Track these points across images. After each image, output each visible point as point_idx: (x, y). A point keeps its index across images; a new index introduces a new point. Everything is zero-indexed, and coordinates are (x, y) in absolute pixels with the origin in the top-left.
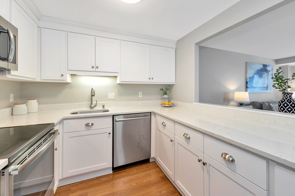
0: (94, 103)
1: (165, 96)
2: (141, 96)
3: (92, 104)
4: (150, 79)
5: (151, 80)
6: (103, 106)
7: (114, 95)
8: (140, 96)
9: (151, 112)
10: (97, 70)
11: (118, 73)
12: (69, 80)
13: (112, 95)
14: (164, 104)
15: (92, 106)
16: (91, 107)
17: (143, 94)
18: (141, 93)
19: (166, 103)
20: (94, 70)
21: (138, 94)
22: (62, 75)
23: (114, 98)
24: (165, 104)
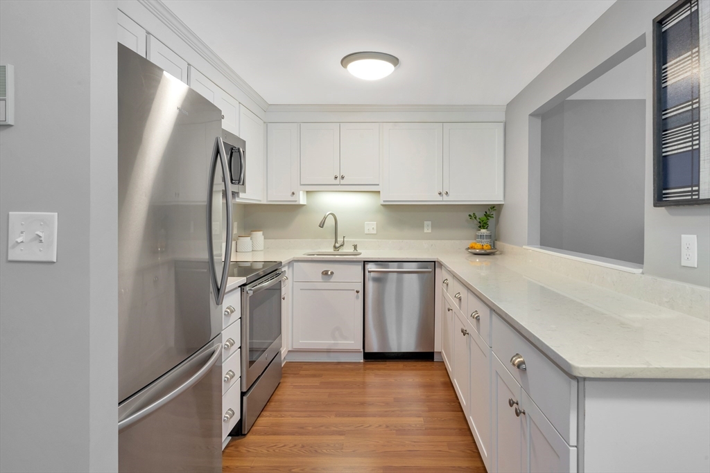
0: (340, 240)
1: (483, 231)
2: (430, 231)
3: (336, 242)
4: (440, 194)
5: (445, 198)
6: (355, 247)
7: (375, 228)
8: (426, 231)
9: (435, 262)
10: (343, 182)
11: (378, 185)
12: (302, 199)
13: (371, 226)
14: (472, 248)
15: (337, 245)
16: (335, 247)
17: (433, 227)
18: (429, 223)
19: (476, 247)
20: (337, 182)
21: (422, 227)
22: (293, 193)
23: (375, 232)
24: (475, 249)
